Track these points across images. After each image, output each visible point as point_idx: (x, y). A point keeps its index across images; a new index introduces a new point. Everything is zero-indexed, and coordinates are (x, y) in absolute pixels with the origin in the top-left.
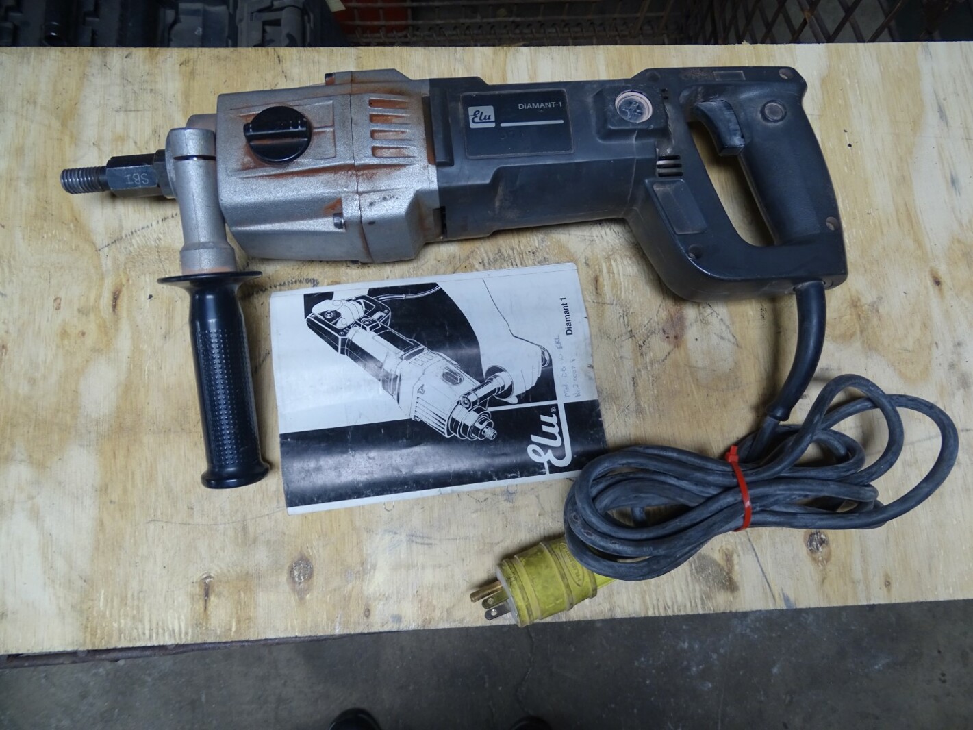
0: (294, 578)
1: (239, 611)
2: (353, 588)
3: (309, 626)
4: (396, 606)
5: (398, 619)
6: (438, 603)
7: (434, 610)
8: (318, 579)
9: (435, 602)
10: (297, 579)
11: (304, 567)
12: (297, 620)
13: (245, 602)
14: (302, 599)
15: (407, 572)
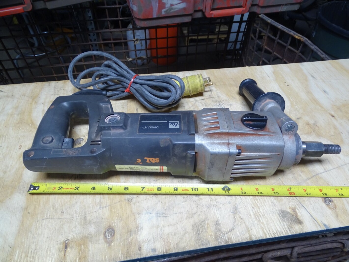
0: (106, 237)
1: (80, 254)
2: (133, 238)
3: (113, 258)
4: (153, 244)
5: (154, 250)
6: (172, 241)
7: (170, 245)
8: (117, 236)
9: (170, 241)
10: (107, 237)
11: (111, 231)
12: (107, 255)
13: (83, 250)
14: (110, 245)
15: (157, 229)
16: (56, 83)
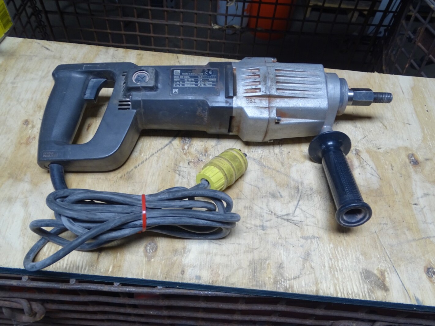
1: (115, 262)
2: (177, 259)
3: (151, 274)
4: (199, 271)
5: (199, 278)
6: (221, 273)
7: (219, 276)
8: (160, 252)
9: (219, 272)
10: (148, 251)
11: (153, 246)
12: (144, 270)
13: (119, 258)
14: (149, 260)
15: (207, 256)
16: (115, 51)
